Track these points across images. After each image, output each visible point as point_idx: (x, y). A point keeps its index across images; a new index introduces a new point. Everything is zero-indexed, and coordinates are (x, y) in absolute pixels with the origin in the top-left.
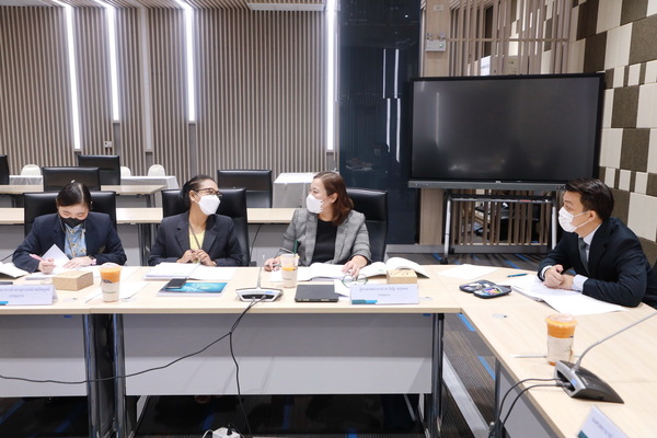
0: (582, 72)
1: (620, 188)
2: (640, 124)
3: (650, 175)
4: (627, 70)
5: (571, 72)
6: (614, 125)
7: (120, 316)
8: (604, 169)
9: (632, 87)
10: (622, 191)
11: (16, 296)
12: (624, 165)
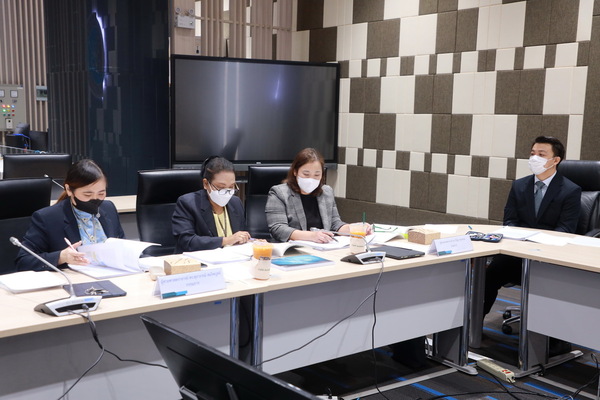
0: (308, 61)
1: (366, 164)
2: (384, 109)
3: (398, 153)
4: (364, 64)
5: (293, 60)
6: (352, 110)
7: (261, 295)
8: (344, 149)
9: (372, 79)
10: (367, 168)
11: (193, 284)
12: (367, 144)
